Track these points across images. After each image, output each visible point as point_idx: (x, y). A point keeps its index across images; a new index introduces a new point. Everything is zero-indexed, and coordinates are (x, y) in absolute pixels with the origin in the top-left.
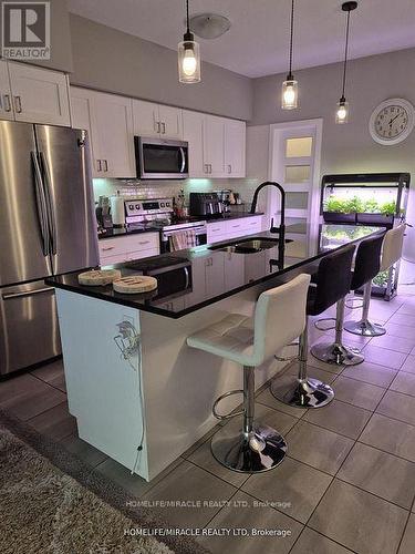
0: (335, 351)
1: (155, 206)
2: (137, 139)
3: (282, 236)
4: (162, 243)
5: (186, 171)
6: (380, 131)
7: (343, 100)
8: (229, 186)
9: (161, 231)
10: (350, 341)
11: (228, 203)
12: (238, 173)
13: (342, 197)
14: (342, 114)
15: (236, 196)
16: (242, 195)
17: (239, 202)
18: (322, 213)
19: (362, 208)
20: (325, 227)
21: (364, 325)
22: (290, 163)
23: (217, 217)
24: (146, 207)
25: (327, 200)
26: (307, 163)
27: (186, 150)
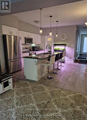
0: (57, 68)
1: (27, 48)
2: (25, 38)
3: (50, 52)
4: (29, 54)
5: (32, 43)
6: (62, 37)
7: (57, 34)
8: (38, 45)
9: (29, 52)
10: (59, 68)
11: (38, 48)
12: (40, 43)
13: (57, 47)
14: (57, 36)
15: (39, 47)
16: (40, 47)
17: (40, 48)
18: (54, 50)
19: (60, 49)
20: (54, 52)
21: (61, 65)
22: (48, 42)
23: (37, 50)
24: (26, 49)
25: (54, 48)
26: (51, 42)
27: (32, 39)
